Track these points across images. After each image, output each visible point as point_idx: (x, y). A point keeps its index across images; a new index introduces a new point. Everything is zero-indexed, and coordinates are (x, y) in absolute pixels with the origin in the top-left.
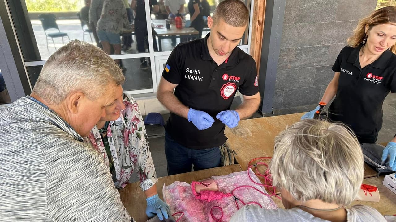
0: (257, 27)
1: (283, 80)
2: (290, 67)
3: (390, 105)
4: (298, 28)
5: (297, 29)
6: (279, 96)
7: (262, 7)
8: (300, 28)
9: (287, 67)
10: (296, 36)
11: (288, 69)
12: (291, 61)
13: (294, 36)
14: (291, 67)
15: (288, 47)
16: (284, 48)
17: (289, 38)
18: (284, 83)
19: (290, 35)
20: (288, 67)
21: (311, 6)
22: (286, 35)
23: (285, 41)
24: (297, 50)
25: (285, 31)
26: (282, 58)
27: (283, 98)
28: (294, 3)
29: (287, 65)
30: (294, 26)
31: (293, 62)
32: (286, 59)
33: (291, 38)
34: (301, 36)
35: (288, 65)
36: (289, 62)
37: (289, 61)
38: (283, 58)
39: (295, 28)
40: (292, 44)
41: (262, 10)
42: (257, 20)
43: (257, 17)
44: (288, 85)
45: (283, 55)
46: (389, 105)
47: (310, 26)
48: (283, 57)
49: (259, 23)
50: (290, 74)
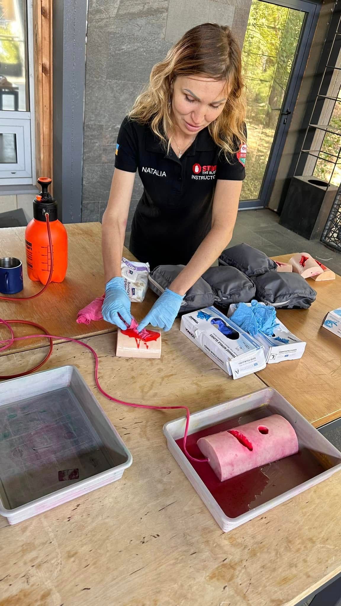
0: (40, 76)
1: (95, 183)
2: (106, 161)
3: (257, 232)
4: (115, 89)
5: (112, 89)
6: (92, 211)
7: (48, 39)
8: (118, 88)
9: (101, 159)
10: (111, 104)
11: (103, 163)
12: (107, 150)
13: (109, 102)
14: (108, 159)
15: (99, 122)
16: (92, 123)
17: (99, 104)
18: (98, 189)
19: (100, 99)
20: (103, 159)
21: (135, 50)
22: (94, 99)
23: (92, 110)
24: (115, 129)
25: (92, 90)
26: (90, 141)
27: (99, 215)
28: (102, 38)
29: (100, 156)
30: (106, 83)
31: (110, 151)
32: (97, 144)
33: (103, 105)
34: (120, 105)
35: (103, 155)
36: (104, 150)
37: (102, 148)
38: (93, 141)
39: (109, 88)
40: (106, 118)
41: (46, 43)
42: (40, 62)
43: (40, 57)
44: (105, 192)
45: (92, 136)
46: (255, 232)
47: (134, 87)
48: (91, 139)
49: (44, 69)
50: (106, 172)
